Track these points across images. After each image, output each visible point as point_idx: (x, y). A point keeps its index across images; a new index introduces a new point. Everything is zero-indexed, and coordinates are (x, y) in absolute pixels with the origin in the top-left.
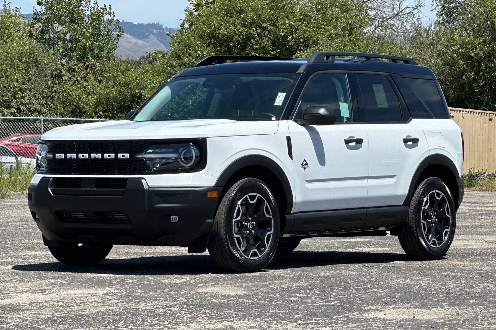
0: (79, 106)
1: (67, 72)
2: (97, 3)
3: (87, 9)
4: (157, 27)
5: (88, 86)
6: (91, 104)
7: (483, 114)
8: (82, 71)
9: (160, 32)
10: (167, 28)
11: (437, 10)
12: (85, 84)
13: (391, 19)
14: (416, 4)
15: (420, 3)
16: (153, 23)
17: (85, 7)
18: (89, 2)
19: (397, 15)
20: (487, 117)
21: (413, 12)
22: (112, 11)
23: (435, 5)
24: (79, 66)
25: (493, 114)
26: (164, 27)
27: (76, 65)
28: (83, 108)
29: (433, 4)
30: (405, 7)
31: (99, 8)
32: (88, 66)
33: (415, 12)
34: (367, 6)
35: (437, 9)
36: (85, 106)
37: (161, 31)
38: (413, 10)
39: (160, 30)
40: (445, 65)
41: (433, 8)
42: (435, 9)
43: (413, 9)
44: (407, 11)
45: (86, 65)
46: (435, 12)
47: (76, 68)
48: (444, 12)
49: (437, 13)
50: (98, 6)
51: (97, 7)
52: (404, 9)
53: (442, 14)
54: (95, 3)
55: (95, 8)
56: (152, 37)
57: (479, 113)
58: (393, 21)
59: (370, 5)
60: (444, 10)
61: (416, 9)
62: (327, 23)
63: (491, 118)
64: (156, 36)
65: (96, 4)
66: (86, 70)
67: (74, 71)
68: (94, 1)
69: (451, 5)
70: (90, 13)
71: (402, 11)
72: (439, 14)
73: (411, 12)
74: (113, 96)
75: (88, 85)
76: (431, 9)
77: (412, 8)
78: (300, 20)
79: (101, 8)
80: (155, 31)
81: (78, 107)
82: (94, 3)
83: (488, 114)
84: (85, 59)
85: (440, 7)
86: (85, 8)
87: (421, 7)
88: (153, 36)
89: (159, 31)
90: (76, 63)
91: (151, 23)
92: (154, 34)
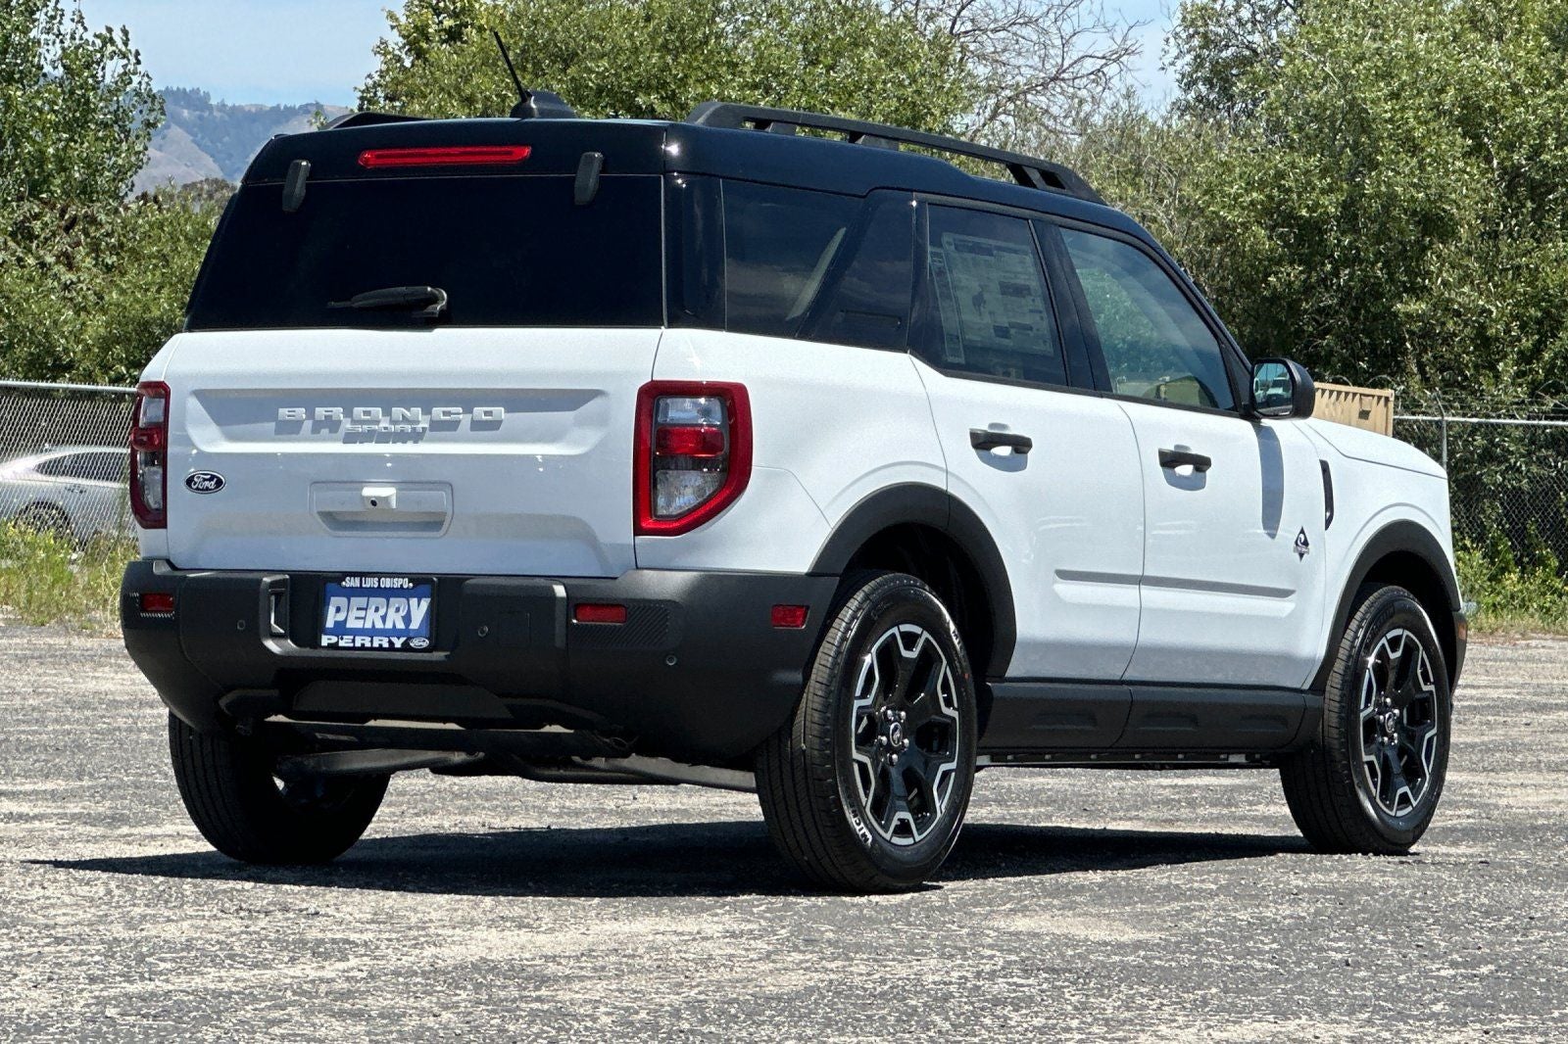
0: (53, 346)
1: (9, 238)
2: (81, 21)
3: (51, 37)
4: (195, 100)
5: (80, 285)
6: (90, 342)
7: (1343, 395)
8: (54, 235)
9: (200, 118)
10: (224, 106)
11: (1178, 67)
12: (68, 277)
13: (1037, 92)
14: (1115, 47)
15: (1129, 43)
16: (181, 87)
17: (48, 31)
18: (58, 18)
19: (1054, 79)
20: (1355, 407)
21: (1105, 70)
22: (132, 47)
23: (1174, 52)
24: (46, 219)
25: (1373, 396)
26: (214, 102)
27: (37, 217)
28: (66, 350)
29: (1167, 48)
30: (1081, 54)
31: (89, 36)
32: (74, 221)
33: (1112, 70)
34: (964, 49)
35: (1180, 63)
36: (72, 345)
37: (206, 114)
38: (1106, 64)
39: (202, 111)
40: (1212, 241)
41: (1167, 63)
42: (1173, 64)
43: (1104, 61)
44: (1089, 65)
45: (67, 217)
46: (1172, 75)
47: (37, 225)
48: (1199, 74)
49: (1179, 77)
50: (86, 29)
51: (81, 29)
52: (1079, 60)
53: (1195, 82)
54: (76, 18)
55: (77, 36)
56: (176, 131)
57: (1331, 392)
58: (1043, 98)
59: (972, 47)
60: (1201, 65)
61: (1115, 61)
62: (840, 99)
63: (1368, 409)
64: (190, 133)
65: (78, 22)
66: (67, 233)
67: (31, 236)
68: (74, 14)
69: (1224, 54)
70: (60, 52)
71: (1071, 65)
72: (1185, 80)
73: (1099, 70)
74: (162, 315)
75: (79, 281)
76: (1161, 65)
77: (1103, 58)
78: (755, 86)
79: (96, 36)
80: (186, 113)
81: (50, 351)
82: (73, 20)
83: (1358, 396)
84: (44, 196)
85: (1189, 58)
86: (44, 36)
87: (1132, 58)
88: (179, 130)
89: (198, 113)
90: (37, 210)
91: (175, 89)
92: (181, 123)
